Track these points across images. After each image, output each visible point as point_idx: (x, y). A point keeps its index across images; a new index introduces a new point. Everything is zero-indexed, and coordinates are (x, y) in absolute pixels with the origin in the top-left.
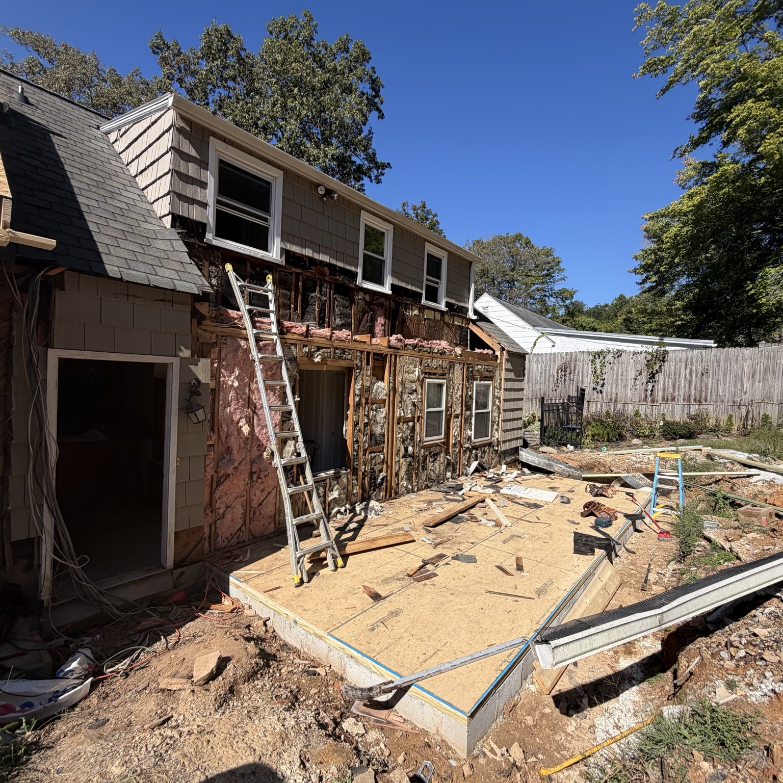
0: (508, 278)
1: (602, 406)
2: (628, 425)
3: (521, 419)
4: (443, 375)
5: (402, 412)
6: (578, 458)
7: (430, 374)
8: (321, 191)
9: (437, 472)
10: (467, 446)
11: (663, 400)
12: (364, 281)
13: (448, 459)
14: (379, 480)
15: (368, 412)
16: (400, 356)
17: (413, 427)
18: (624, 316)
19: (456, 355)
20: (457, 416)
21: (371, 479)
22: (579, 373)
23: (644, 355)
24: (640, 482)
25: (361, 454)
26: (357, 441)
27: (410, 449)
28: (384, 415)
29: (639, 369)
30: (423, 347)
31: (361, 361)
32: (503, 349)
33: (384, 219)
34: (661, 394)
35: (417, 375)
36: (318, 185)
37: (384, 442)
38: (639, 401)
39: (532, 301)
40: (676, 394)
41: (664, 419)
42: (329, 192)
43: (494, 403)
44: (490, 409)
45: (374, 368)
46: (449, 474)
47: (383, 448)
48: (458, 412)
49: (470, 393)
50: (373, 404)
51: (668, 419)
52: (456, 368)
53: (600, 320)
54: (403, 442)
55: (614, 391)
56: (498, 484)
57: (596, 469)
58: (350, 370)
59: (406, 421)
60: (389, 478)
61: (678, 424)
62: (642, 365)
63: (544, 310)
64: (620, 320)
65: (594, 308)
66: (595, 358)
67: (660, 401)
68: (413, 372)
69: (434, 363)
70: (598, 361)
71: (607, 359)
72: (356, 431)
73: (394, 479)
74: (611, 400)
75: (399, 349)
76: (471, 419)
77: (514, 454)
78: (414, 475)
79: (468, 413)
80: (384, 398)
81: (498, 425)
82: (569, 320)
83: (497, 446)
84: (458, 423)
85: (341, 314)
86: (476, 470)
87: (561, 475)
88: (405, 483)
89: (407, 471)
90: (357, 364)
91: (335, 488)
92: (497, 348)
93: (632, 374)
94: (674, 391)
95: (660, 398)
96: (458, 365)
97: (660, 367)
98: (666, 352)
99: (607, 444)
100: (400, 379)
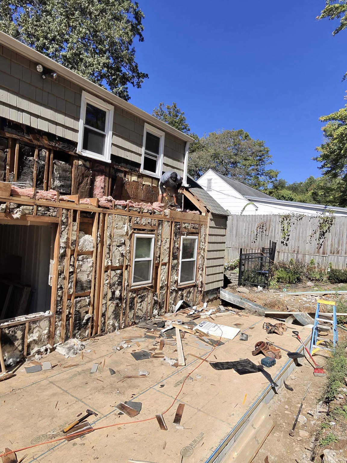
0: (232, 160)
1: (288, 256)
2: (305, 270)
3: (223, 265)
4: (152, 231)
5: (110, 262)
6: (263, 297)
7: (140, 230)
8: (40, 69)
9: (144, 311)
10: (173, 288)
11: (331, 253)
12: (84, 151)
13: (155, 300)
14: (84, 321)
15: (74, 262)
16: (109, 214)
17: (121, 274)
18: (312, 191)
19: (165, 215)
20: (165, 264)
21: (75, 320)
22: (272, 230)
23: (318, 219)
24: (306, 320)
25: (65, 298)
26: (61, 288)
27: (117, 293)
28: (91, 264)
29: (315, 229)
30: (134, 207)
31: (67, 218)
32: (208, 211)
33: (104, 100)
34: (329, 248)
35: (126, 230)
36: (37, 64)
37: (90, 288)
38: (314, 253)
39: (249, 178)
40: (340, 248)
41: (331, 267)
42: (47, 71)
43: (199, 253)
44: (195, 259)
45: (81, 224)
46: (155, 312)
47: (90, 292)
48: (166, 260)
49: (177, 246)
50: (79, 255)
51: (334, 267)
52: (164, 225)
53: (297, 193)
54: (110, 288)
55: (296, 245)
56: (195, 321)
57: (276, 307)
58: (55, 226)
59: (114, 269)
60: (95, 318)
61: (340, 271)
62: (316, 227)
63: (257, 185)
64: (310, 193)
65: (293, 185)
66: (284, 220)
67: (329, 254)
68: (123, 227)
69: (144, 221)
70: (285, 222)
71: (292, 221)
72: (60, 279)
73: (101, 319)
74: (294, 251)
75: (108, 208)
76: (178, 267)
77: (216, 293)
78: (121, 315)
79: (175, 261)
80: (92, 250)
81: (202, 270)
82: (274, 192)
83: (201, 287)
84: (166, 270)
85: (60, 177)
86: (182, 307)
87: (250, 311)
88: (111, 322)
89: (114, 311)
90: (62, 221)
91: (35, 331)
92: (203, 210)
93: (310, 232)
94: (339, 246)
95: (329, 252)
96: (166, 223)
97: (329, 228)
98: (333, 218)
99: (288, 285)
100: (108, 234)
